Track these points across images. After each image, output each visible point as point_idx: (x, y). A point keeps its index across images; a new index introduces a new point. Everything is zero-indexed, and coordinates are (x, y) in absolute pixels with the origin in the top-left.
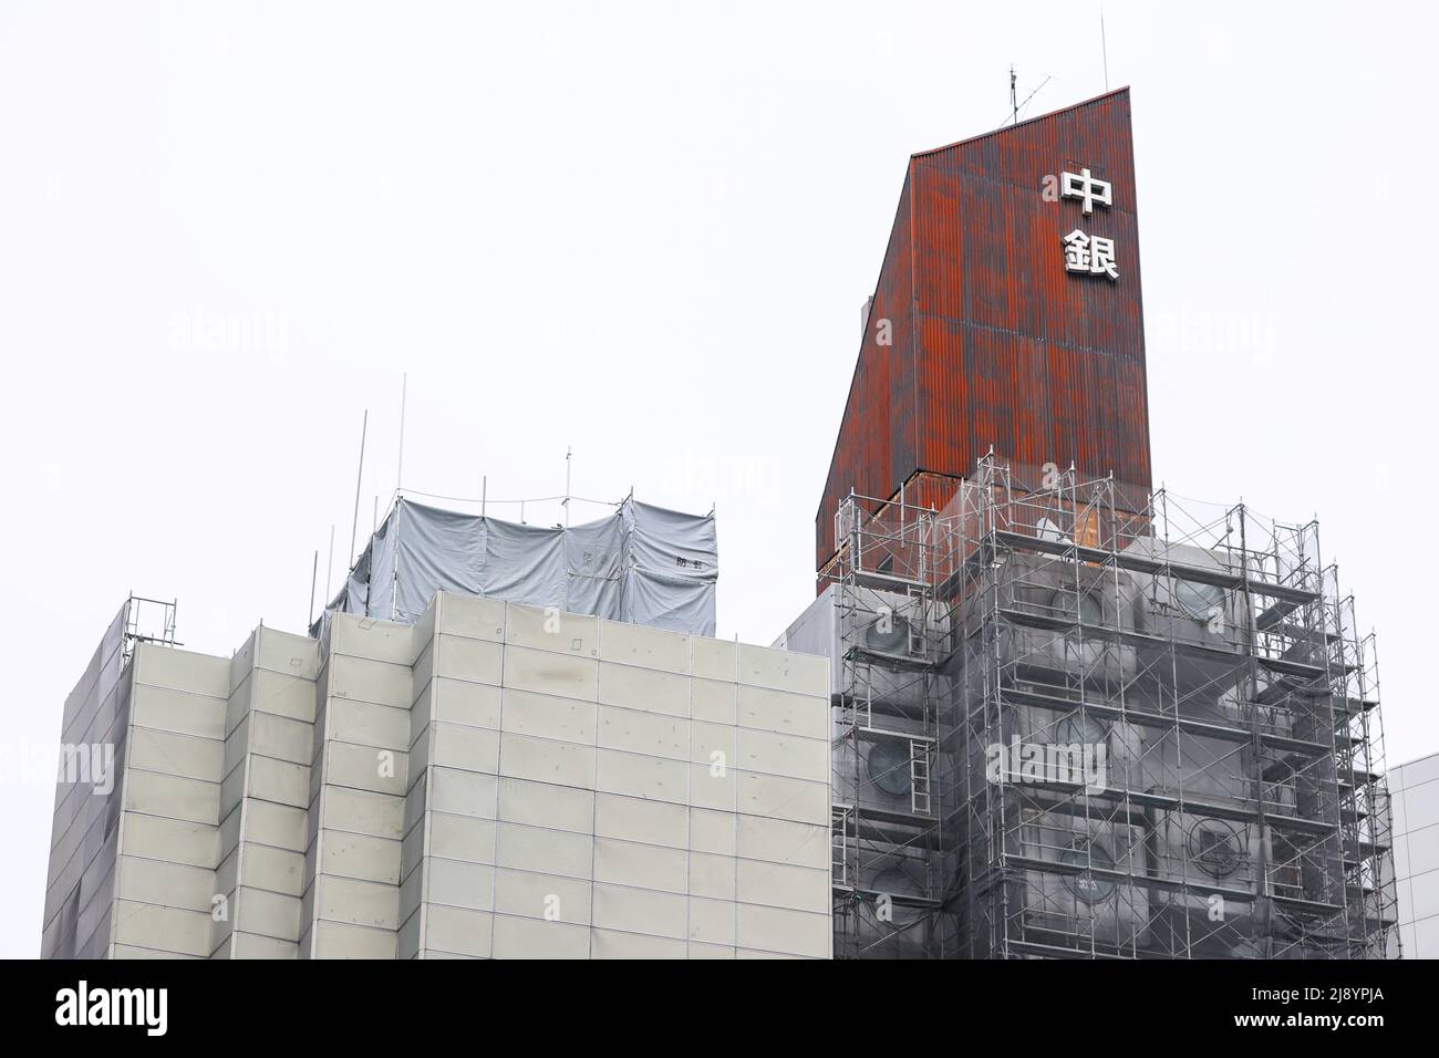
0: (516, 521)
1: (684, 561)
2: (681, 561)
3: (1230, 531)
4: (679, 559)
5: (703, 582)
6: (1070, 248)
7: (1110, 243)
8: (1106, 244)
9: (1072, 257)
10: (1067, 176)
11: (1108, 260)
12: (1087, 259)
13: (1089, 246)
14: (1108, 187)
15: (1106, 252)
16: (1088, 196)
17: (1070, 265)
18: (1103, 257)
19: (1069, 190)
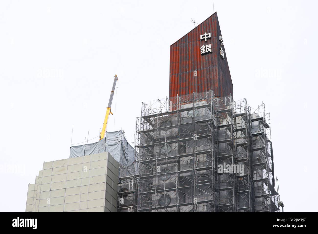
0: (91, 143)
1: (115, 140)
4: (114, 140)
5: (118, 143)
7: (210, 45)
8: (209, 46)
9: (202, 51)
10: (201, 36)
11: (209, 49)
12: (205, 50)
13: (205, 48)
14: (210, 34)
15: (209, 47)
16: (205, 38)
17: (201, 53)
18: (208, 48)
19: (201, 38)
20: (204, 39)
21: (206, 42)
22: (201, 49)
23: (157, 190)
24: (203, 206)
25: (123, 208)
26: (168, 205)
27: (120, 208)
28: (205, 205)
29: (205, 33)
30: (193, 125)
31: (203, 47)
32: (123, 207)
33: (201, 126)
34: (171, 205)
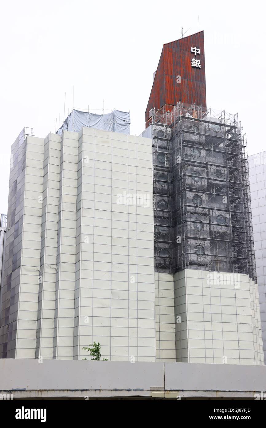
2: (124, 121)
3: (222, 115)
5: (128, 124)
6: (192, 62)
8: (199, 61)
10: (192, 48)
11: (199, 64)
13: (196, 62)
14: (199, 50)
16: (196, 52)
17: (192, 65)
19: (192, 51)
29: (196, 47)
31: (194, 60)
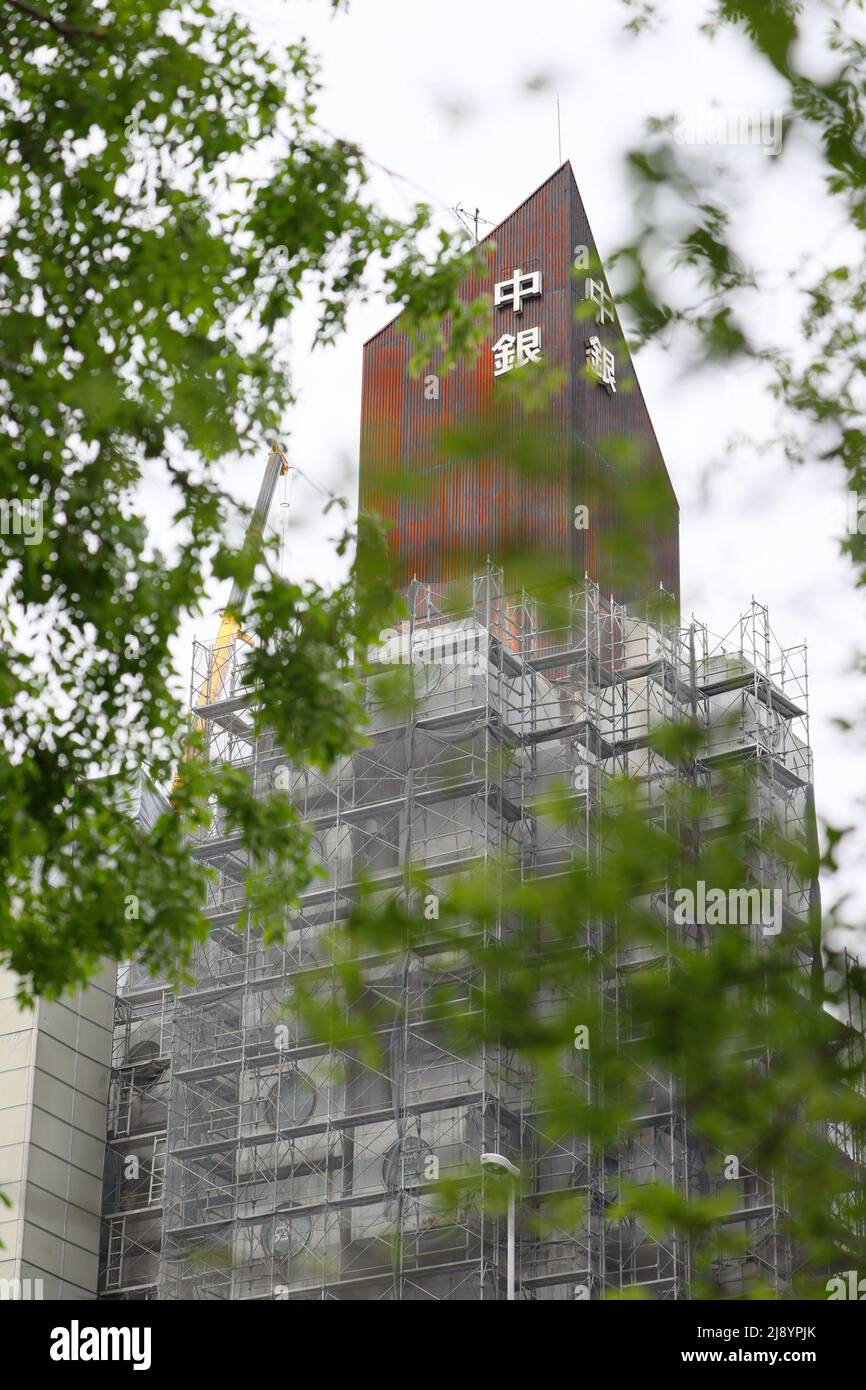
6: (497, 356)
7: (535, 331)
8: (531, 334)
9: (498, 364)
10: (498, 287)
11: (532, 349)
12: (512, 358)
13: (515, 344)
14: (536, 276)
15: (531, 342)
16: (516, 297)
17: (497, 373)
18: (527, 348)
19: (499, 299)
20: (508, 305)
21: (520, 315)
22: (498, 352)
23: (250, 1052)
24: (453, 1118)
25: (132, 1138)
26: (305, 1121)
27: (118, 1141)
28: (461, 1115)
29: (517, 273)
30: (407, 742)
31: (507, 342)
32: (131, 1134)
33: (439, 742)
34: (316, 1120)
